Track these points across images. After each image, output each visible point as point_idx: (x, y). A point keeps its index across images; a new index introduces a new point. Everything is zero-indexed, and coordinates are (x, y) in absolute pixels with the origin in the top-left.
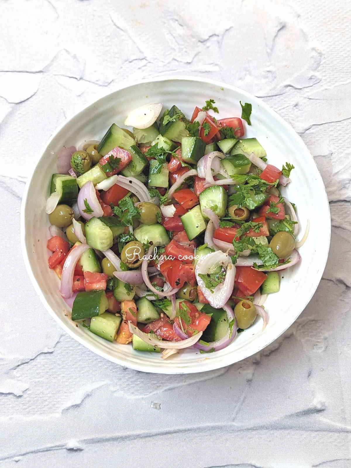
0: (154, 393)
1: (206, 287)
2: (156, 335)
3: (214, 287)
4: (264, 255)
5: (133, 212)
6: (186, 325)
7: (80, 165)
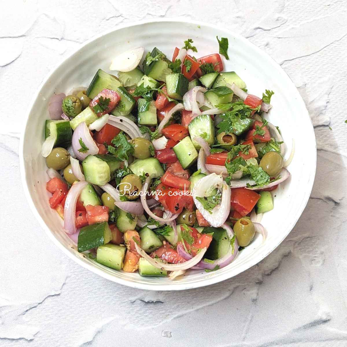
0: (163, 322)
1: (205, 209)
2: (162, 259)
3: (212, 208)
4: (255, 175)
5: (127, 147)
6: (189, 246)
7: (72, 108)
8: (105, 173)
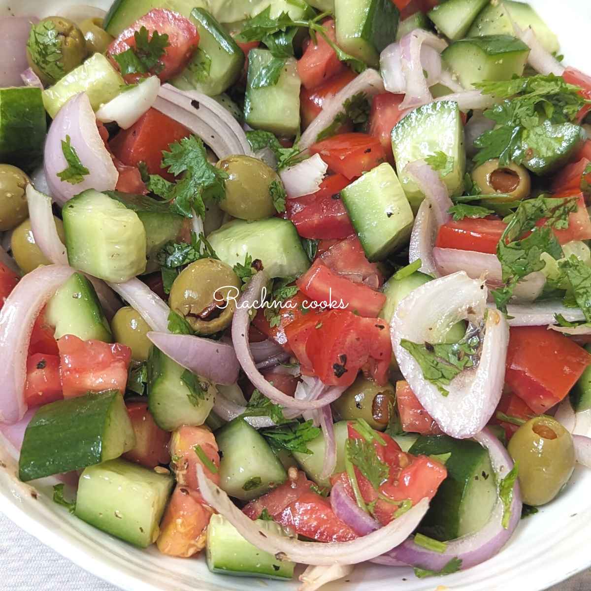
1: (426, 378)
2: (281, 525)
3: (448, 379)
4: (584, 290)
5: (203, 175)
6: (372, 490)
7: (54, 49)
8: (128, 242)
